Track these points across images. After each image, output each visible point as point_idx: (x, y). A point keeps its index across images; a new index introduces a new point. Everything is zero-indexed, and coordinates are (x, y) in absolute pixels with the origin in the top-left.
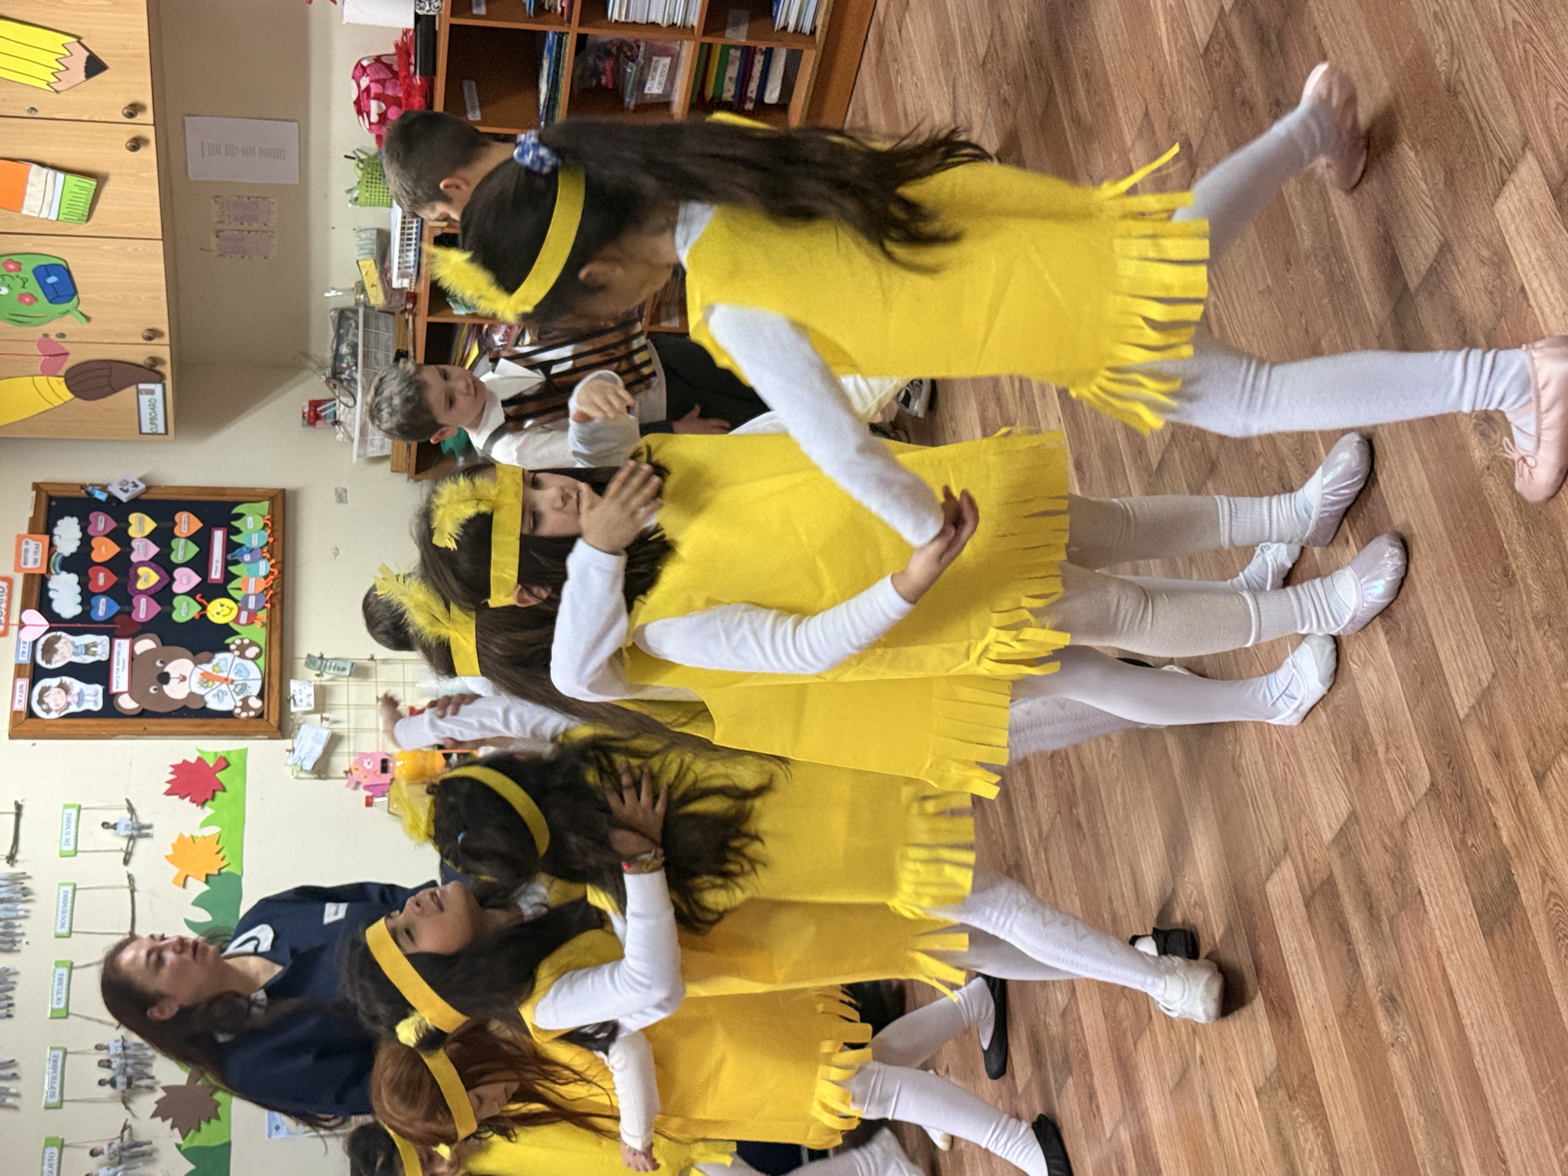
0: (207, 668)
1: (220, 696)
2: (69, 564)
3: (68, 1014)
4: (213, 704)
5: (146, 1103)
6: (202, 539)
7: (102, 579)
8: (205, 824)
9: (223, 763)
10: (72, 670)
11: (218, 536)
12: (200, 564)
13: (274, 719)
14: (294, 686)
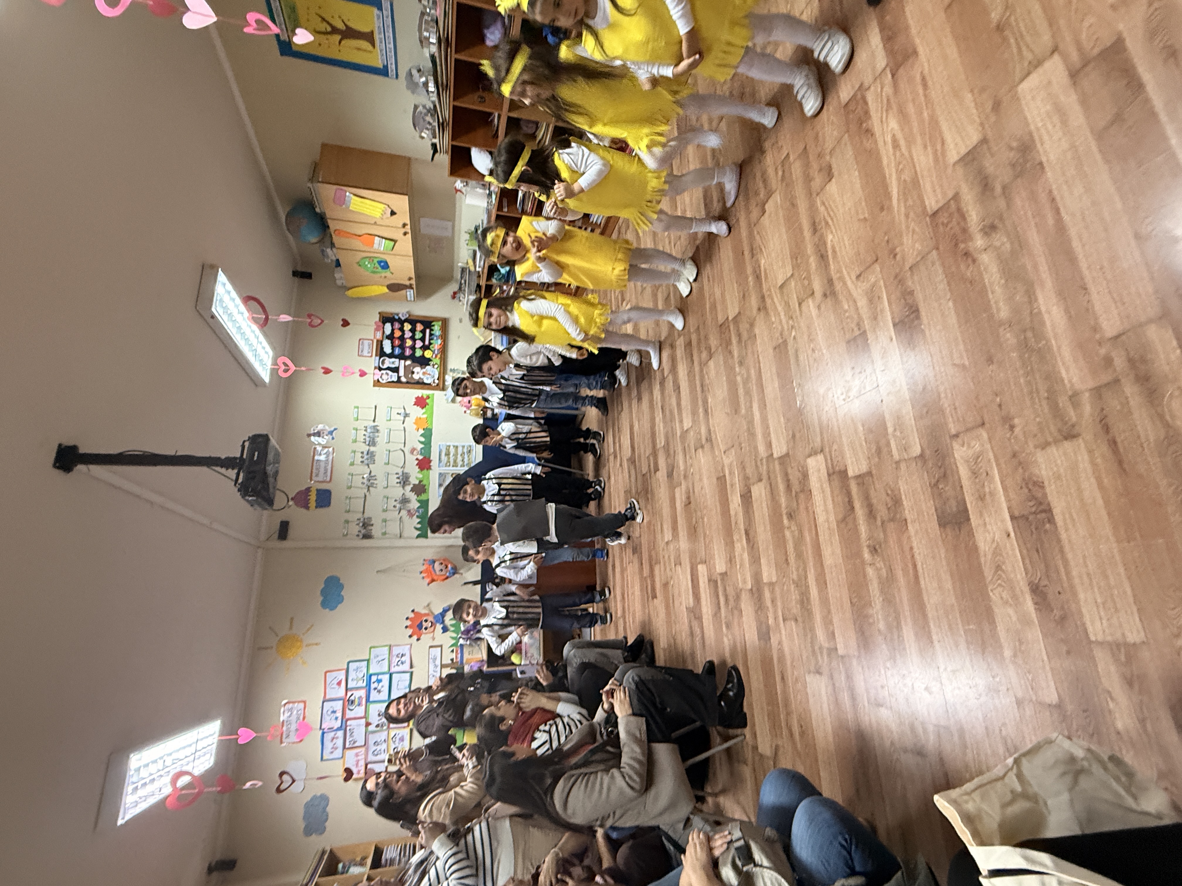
0: (424, 370)
1: (427, 379)
2: (388, 337)
3: (388, 463)
4: (426, 381)
5: (408, 488)
6: (423, 332)
7: (397, 342)
8: (423, 414)
9: (428, 397)
10: (389, 369)
11: (428, 331)
12: (423, 339)
13: (441, 386)
14: (447, 377)
